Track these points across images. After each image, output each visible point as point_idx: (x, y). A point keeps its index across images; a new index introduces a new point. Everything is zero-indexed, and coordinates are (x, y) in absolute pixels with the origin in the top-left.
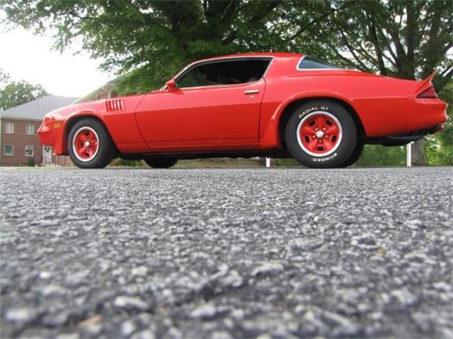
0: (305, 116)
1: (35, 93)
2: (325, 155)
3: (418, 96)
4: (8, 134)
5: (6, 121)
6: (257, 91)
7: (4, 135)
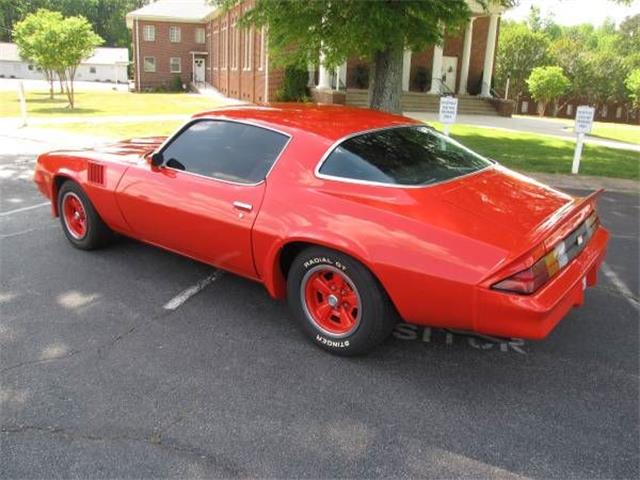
0: (314, 265)
2: (333, 336)
3: (491, 287)
4: (148, 42)
5: (143, 23)
6: (249, 207)
7: (143, 43)
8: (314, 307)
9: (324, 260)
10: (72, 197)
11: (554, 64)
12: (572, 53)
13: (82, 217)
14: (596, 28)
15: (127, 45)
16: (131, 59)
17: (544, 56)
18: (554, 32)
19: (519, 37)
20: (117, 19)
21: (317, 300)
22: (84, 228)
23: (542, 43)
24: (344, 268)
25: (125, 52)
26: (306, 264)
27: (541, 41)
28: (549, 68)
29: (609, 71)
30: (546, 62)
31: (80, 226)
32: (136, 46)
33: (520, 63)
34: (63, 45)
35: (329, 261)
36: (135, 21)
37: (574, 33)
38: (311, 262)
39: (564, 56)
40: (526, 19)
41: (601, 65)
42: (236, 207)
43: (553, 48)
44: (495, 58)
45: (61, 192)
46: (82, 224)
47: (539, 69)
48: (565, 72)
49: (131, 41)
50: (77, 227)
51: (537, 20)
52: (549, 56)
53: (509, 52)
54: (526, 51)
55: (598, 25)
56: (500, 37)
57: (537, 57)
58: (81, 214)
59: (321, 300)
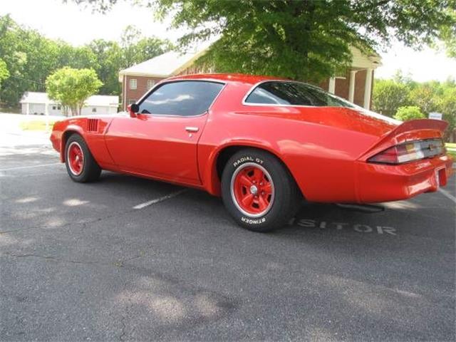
0: (240, 164)
1: (163, 47)
2: (254, 217)
3: (368, 161)
4: (133, 90)
5: (129, 77)
6: (196, 129)
7: (129, 91)
8: (240, 198)
9: (248, 158)
10: (75, 146)
11: (413, 105)
12: (426, 98)
13: (80, 160)
14: (442, 83)
15: (118, 94)
16: (120, 102)
17: (406, 100)
18: (413, 86)
19: (387, 87)
20: (113, 78)
21: (242, 193)
22: (81, 168)
23: (405, 92)
24: (262, 162)
25: (116, 99)
26: (235, 164)
27: (403, 90)
28: (410, 107)
29: (453, 111)
30: (407, 103)
31: (79, 167)
32: (124, 95)
33: (389, 106)
34: (77, 87)
35: (251, 159)
36: (124, 76)
37: (427, 86)
38: (239, 162)
39: (420, 100)
40: (392, 78)
41: (447, 106)
42: (187, 130)
43: (412, 95)
44: (371, 102)
45: (68, 143)
46: (81, 165)
47: (403, 108)
48: (422, 110)
49: (121, 92)
50: (77, 168)
51: (401, 78)
52: (409, 100)
53: (381, 97)
54: (393, 96)
55: (443, 81)
56: (374, 88)
57: (401, 101)
58: (80, 157)
59: (245, 193)
